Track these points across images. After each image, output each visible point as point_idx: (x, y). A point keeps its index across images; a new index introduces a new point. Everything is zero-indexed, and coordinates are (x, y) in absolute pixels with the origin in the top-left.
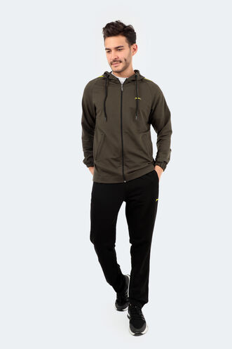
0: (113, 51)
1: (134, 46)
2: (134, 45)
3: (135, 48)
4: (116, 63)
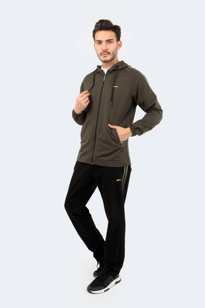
0: (104, 43)
1: (119, 43)
2: (120, 41)
3: (120, 44)
4: (105, 53)
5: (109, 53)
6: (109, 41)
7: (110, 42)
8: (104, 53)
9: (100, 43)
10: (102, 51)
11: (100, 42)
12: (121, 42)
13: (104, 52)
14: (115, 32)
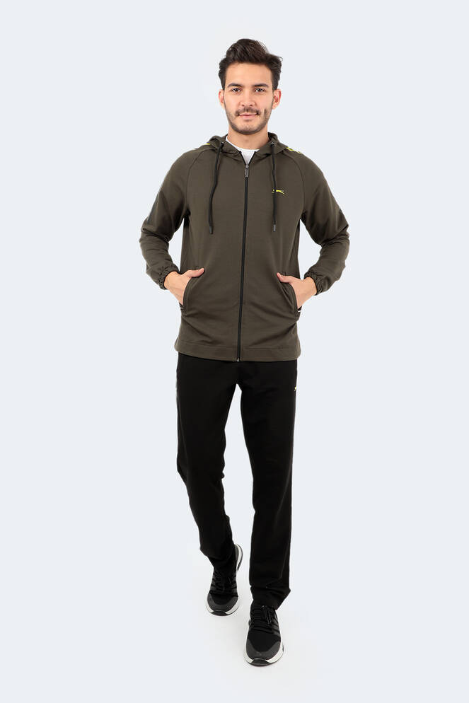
0: (247, 91)
2: (278, 89)
3: (277, 95)
4: (249, 113)
5: (258, 113)
6: (258, 88)
7: (259, 90)
8: (246, 113)
9: (236, 90)
10: (241, 108)
11: (238, 88)
12: (280, 92)
13: (247, 111)
14: (271, 70)
